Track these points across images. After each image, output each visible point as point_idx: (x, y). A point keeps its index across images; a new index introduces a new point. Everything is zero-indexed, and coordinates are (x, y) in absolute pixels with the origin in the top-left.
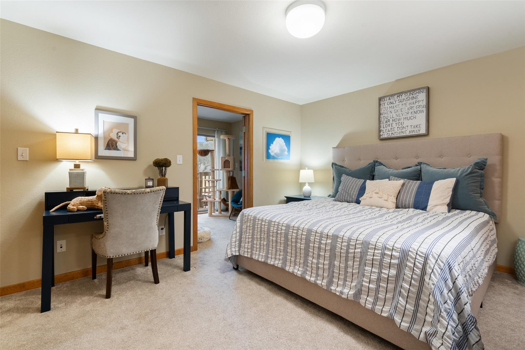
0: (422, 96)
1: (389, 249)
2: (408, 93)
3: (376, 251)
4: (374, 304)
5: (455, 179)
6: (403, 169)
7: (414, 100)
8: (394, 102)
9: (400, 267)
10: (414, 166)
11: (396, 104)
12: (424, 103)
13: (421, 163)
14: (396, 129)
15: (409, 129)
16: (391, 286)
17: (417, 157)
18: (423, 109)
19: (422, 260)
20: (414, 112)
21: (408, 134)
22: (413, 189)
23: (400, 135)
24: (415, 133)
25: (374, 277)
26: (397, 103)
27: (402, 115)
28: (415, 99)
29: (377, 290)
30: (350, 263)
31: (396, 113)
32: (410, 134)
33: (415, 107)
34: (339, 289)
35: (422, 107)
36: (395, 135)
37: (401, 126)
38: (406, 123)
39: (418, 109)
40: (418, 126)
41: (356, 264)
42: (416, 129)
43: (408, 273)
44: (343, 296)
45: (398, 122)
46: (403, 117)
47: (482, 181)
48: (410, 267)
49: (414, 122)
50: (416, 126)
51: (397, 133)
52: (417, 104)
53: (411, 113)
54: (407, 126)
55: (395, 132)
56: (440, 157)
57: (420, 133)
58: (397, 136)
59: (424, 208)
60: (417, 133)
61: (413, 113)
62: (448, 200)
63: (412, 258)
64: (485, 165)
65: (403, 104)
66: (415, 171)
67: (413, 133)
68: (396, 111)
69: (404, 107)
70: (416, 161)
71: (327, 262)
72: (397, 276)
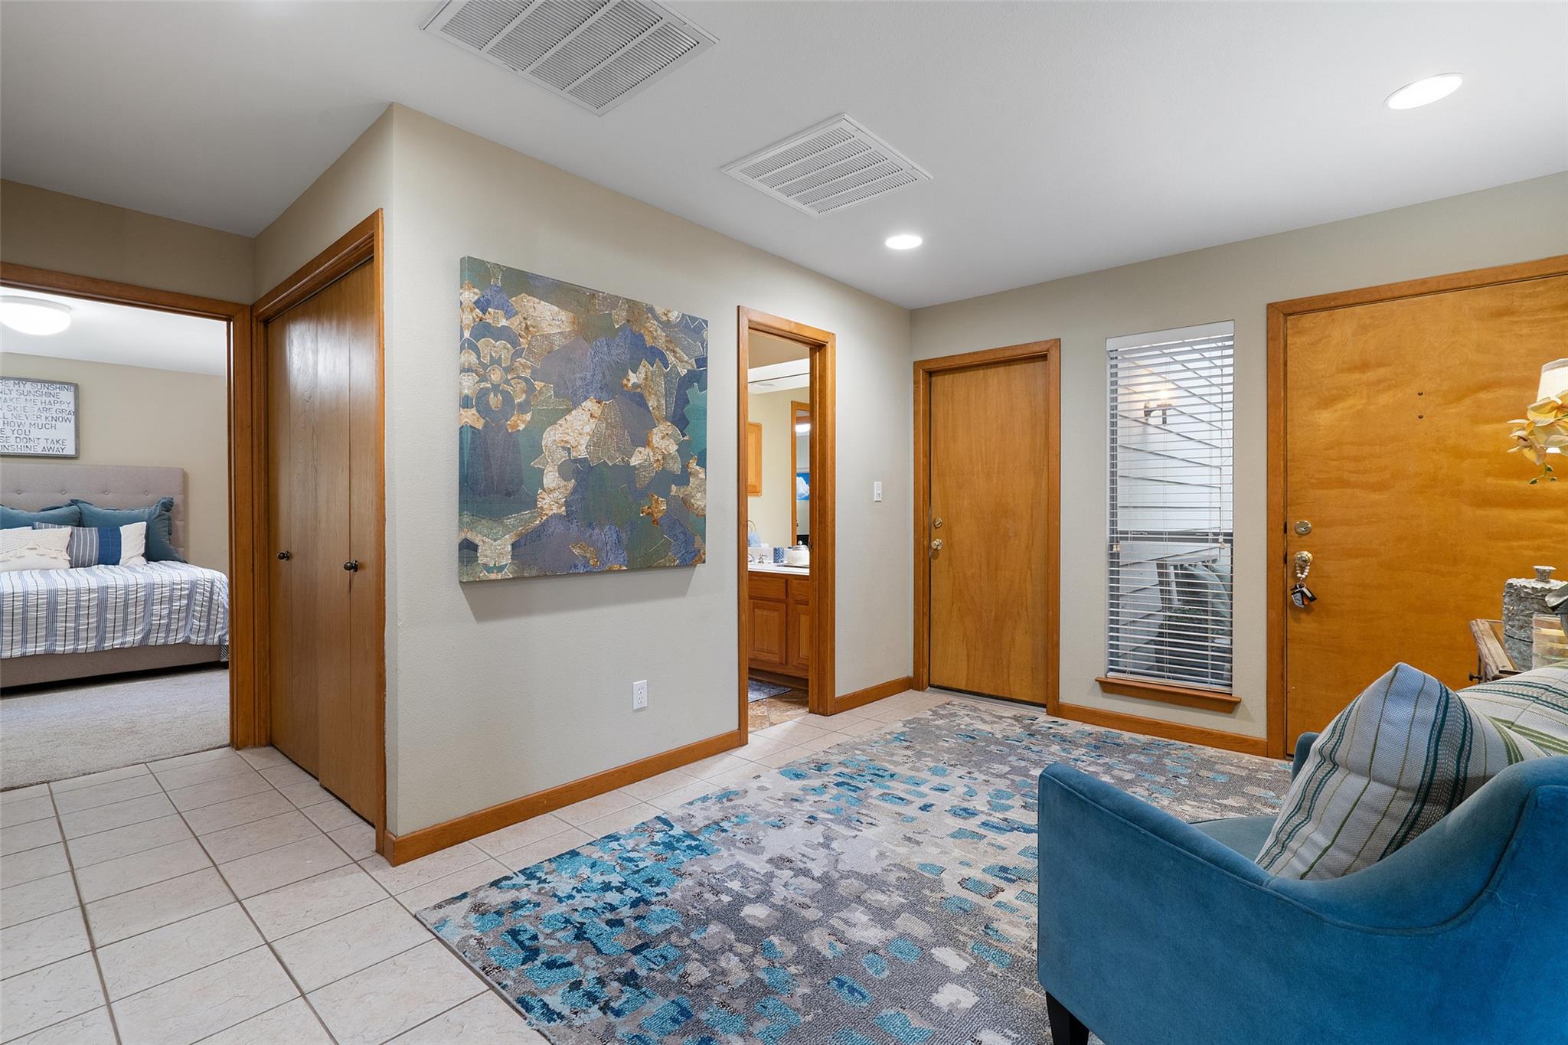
0: (67, 396)
1: (178, 584)
2: (39, 384)
3: (164, 589)
4: (167, 637)
5: (145, 523)
6: (44, 510)
7: (52, 399)
8: (7, 392)
9: (190, 597)
10: (66, 506)
11: (12, 397)
12: (72, 408)
13: (77, 501)
14: (12, 441)
15: (43, 443)
16: (182, 615)
17: (63, 491)
18: (69, 416)
19: (209, 585)
20: (52, 417)
21: (39, 451)
22: (92, 540)
23: (22, 452)
24: (54, 453)
25: (165, 612)
26: (14, 394)
27: (27, 418)
28: (54, 396)
29: (169, 624)
30: (131, 609)
31: (13, 412)
32: (44, 452)
33: (53, 411)
34: (118, 641)
35: (67, 413)
36: (11, 451)
37: (23, 436)
38: (35, 433)
39: (61, 415)
40: (60, 442)
41: (140, 608)
42: (56, 446)
43: (199, 597)
44: (126, 646)
45: (17, 427)
46: (28, 422)
47: (170, 525)
48: (200, 593)
49: (53, 434)
50: (57, 442)
51: (15, 447)
52: (58, 406)
53: (46, 418)
54: (38, 439)
55: (10, 444)
56: (104, 493)
57: (64, 453)
58: (16, 451)
59: (116, 563)
60: (58, 453)
61: (50, 419)
62: (142, 551)
63: (201, 585)
64: (172, 506)
65: (29, 399)
66: (73, 514)
67: (51, 452)
68: (12, 408)
69: (29, 404)
70: (67, 498)
71: (93, 620)
72: (188, 605)
